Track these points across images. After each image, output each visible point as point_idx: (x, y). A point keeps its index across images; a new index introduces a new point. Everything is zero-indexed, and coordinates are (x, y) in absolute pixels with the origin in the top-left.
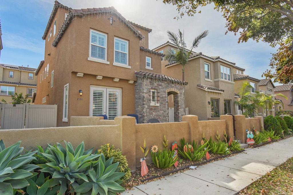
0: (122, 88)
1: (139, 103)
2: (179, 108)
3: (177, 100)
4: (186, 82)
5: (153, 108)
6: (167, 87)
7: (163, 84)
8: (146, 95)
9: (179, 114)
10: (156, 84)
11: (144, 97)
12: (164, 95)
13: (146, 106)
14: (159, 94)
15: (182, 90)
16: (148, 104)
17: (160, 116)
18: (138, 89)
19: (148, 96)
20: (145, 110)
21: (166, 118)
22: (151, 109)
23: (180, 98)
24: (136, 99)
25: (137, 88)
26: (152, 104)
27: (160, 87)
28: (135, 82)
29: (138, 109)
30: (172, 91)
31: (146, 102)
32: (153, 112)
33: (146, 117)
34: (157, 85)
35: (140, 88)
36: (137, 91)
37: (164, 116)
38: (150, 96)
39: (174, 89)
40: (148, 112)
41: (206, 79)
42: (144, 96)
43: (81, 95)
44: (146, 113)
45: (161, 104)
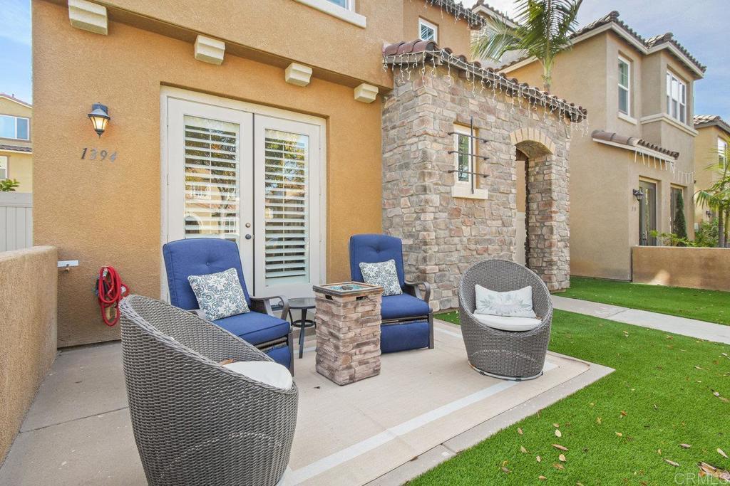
0: (326, 118)
1: (402, 186)
2: (553, 209)
3: (546, 177)
4: (580, 108)
5: (464, 207)
6: (514, 122)
7: (500, 106)
8: (435, 145)
9: (552, 233)
10: (473, 105)
11: (425, 157)
12: (502, 156)
13: (435, 199)
14: (485, 150)
15: (562, 141)
16: (442, 189)
17: (490, 241)
18: (398, 123)
19: (445, 153)
20: (429, 216)
21: (509, 250)
22: (456, 212)
23: (558, 173)
24: (389, 168)
25: (390, 120)
26: (461, 189)
27: (491, 118)
28: (384, 93)
29: (398, 211)
30: (531, 139)
31: (435, 180)
32: (464, 223)
33: (435, 248)
34: (476, 109)
35: (406, 116)
36: (393, 133)
37: (503, 242)
38: (450, 153)
39: (537, 132)
40: (442, 226)
41: (622, 115)
42: (424, 152)
43: (100, 132)
44: (436, 227)
45: (494, 190)
